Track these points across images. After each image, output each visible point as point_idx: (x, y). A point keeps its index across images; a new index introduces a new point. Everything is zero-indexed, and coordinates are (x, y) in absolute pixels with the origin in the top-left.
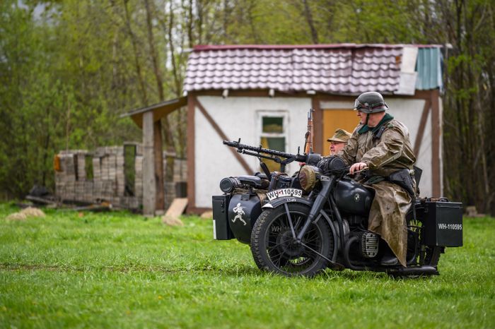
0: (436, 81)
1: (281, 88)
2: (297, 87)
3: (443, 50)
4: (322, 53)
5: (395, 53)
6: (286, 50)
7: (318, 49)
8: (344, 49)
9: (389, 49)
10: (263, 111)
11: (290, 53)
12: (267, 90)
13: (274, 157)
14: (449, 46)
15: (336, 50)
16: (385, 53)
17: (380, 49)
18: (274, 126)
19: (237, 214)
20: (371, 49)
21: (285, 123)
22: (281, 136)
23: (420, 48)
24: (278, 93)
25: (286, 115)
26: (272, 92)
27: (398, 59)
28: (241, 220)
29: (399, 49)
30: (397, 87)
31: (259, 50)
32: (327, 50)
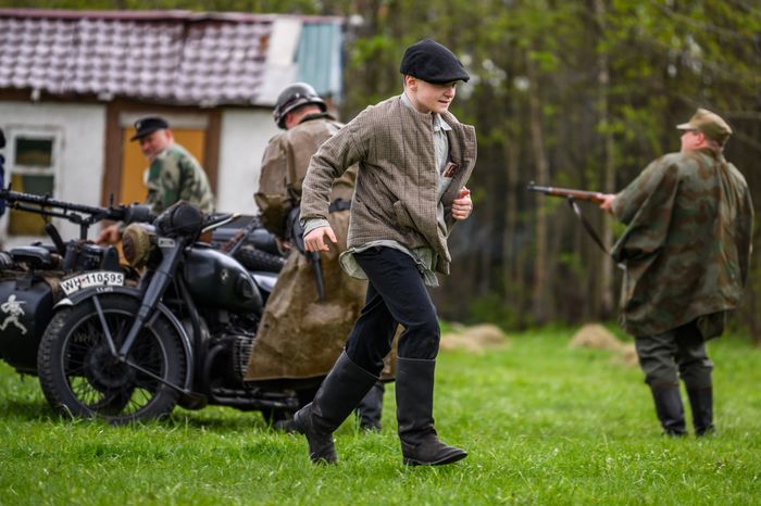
0: (327, 82)
1: (52, 87)
2: (79, 86)
3: (345, 28)
4: (130, 26)
5: (259, 30)
6: (67, 20)
7: (124, 21)
8: (171, 21)
9: (250, 23)
10: (20, 127)
11: (73, 26)
12: (28, 90)
13: (69, 213)
14: (356, 20)
15: (156, 22)
16: (243, 30)
17: (233, 23)
18: (36, 155)
19: (9, 314)
20: (218, 23)
21: (57, 148)
22: (47, 171)
23: (305, 25)
24: (47, 97)
25: (59, 136)
26: (35, 95)
27: (264, 40)
28: (17, 324)
29: (266, 23)
30: (257, 90)
31: (20, 19)
32: (140, 22)
